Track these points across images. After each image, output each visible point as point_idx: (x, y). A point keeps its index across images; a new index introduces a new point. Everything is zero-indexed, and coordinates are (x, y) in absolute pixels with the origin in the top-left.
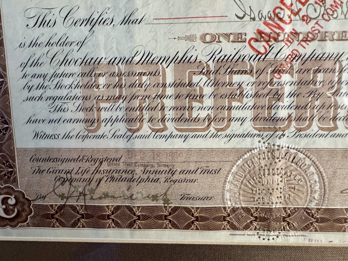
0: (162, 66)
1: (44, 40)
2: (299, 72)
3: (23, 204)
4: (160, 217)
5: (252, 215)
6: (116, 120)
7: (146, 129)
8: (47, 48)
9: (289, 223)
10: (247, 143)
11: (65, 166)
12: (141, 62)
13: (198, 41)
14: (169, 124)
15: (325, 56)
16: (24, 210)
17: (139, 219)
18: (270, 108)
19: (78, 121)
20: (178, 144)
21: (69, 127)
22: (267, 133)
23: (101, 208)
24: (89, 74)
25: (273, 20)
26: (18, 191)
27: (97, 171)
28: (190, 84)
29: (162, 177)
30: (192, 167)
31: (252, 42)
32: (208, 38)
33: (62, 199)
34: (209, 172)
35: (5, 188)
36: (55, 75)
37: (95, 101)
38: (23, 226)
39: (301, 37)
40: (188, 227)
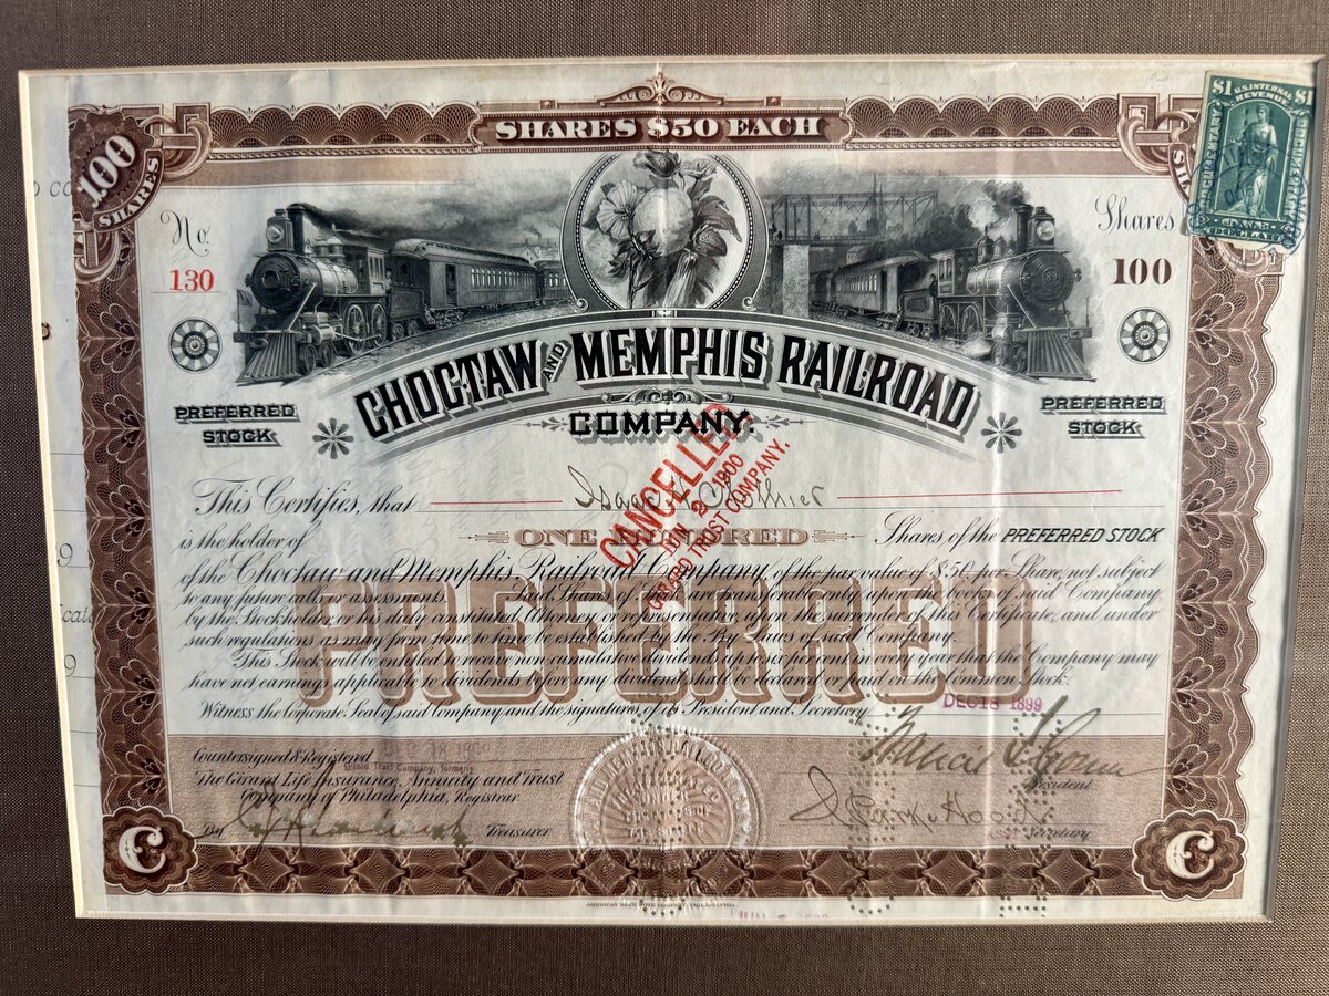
0: (449, 585)
1: (226, 535)
2: (694, 596)
3: (178, 845)
4: (449, 872)
5: (628, 865)
6: (362, 682)
7: (419, 699)
8: (233, 550)
9: (698, 881)
10: (611, 723)
11: (263, 771)
12: (409, 577)
13: (512, 542)
14: (463, 690)
15: (737, 570)
16: (178, 857)
17: (407, 875)
18: (647, 659)
19: (288, 684)
20: (480, 727)
21: (272, 694)
22: (646, 705)
23: (331, 854)
24: (311, 598)
25: (642, 510)
26: (168, 819)
27: (324, 780)
28: (501, 617)
29: (452, 792)
30: (508, 772)
31: (608, 546)
32: (529, 538)
33: (256, 835)
34: (541, 780)
35: (143, 812)
36: (246, 599)
37: (321, 648)
38: (177, 890)
39: (693, 537)
40: (504, 891)
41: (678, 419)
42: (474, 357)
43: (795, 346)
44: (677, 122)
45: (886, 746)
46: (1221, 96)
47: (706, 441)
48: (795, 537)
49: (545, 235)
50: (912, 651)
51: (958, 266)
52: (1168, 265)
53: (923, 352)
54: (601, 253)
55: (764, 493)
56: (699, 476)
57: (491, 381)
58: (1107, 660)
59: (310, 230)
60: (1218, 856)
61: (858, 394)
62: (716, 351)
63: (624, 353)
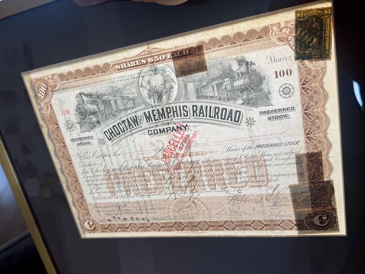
0: (132, 170)
1: (87, 164)
2: (184, 168)
3: (96, 224)
4: (147, 227)
5: (183, 225)
6: (121, 191)
7: (133, 193)
8: (90, 167)
9: (199, 228)
10: (173, 196)
11: (107, 209)
12: (124, 169)
13: (142, 160)
14: (141, 191)
15: (192, 161)
16: (96, 226)
17: (140, 228)
18: (177, 182)
19: (107, 192)
20: (146, 198)
21: (105, 194)
22: (179, 192)
23: (124, 224)
24: (107, 175)
25: (168, 150)
26: (92, 219)
27: (119, 210)
28: (144, 176)
29: (144, 211)
31: (163, 159)
32: (146, 159)
33: (109, 222)
34: (161, 208)
35: (88, 218)
36: (95, 176)
37: (111, 185)
39: (181, 155)
40: (159, 230)
41: (172, 129)
42: (125, 121)
43: (195, 107)
44: (155, 57)
46: (300, 18)
47: (179, 133)
48: (204, 153)
49: (132, 91)
50: (237, 176)
51: (231, 81)
55: (195, 143)
56: (179, 141)
57: (130, 126)
58: (289, 175)
59: (85, 98)
61: (212, 117)
62: (177, 111)
63: (156, 115)
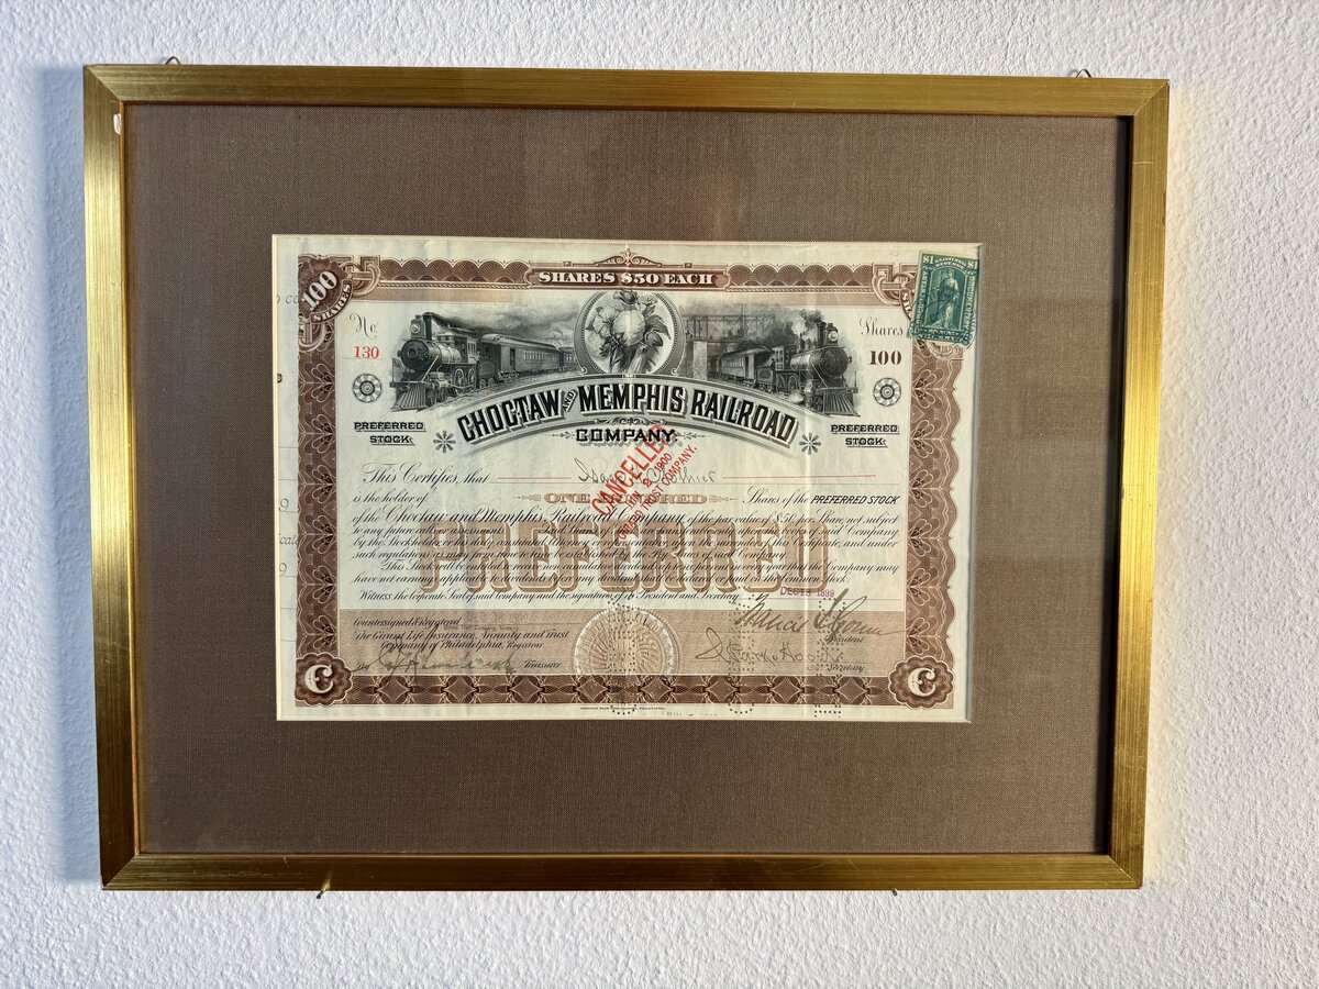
0: (506, 524)
1: (382, 494)
2: (644, 532)
3: (341, 675)
4: (502, 689)
5: (604, 685)
6: (456, 579)
7: (488, 589)
8: (384, 503)
9: (644, 694)
10: (596, 604)
11: (395, 630)
12: (485, 520)
13: (543, 499)
14: (513, 584)
15: (667, 517)
16: (341, 683)
17: (477, 691)
18: (617, 567)
19: (413, 579)
20: (522, 605)
21: (403, 586)
22: (615, 594)
23: (434, 679)
24: (429, 530)
25: (615, 483)
26: (336, 660)
27: (432, 635)
28: (535, 543)
29: (505, 642)
30: (538, 631)
31: (596, 503)
32: (552, 498)
33: (389, 669)
34: (556, 635)
35: (321, 656)
36: (391, 531)
37: (433, 559)
38: (339, 703)
39: (643, 499)
40: (533, 700)
41: (636, 433)
42: (524, 398)
43: (700, 395)
44: (637, 275)
45: (749, 616)
46: (928, 265)
47: (651, 446)
48: (699, 499)
49: (565, 334)
50: (763, 563)
51: (785, 355)
52: (899, 354)
53: (767, 400)
54: (595, 343)
55: (683, 475)
56: (648, 465)
57: (533, 411)
58: (870, 569)
59: (436, 328)
60: (938, 683)
61: (734, 422)
62: (657, 397)
63: (607, 397)
